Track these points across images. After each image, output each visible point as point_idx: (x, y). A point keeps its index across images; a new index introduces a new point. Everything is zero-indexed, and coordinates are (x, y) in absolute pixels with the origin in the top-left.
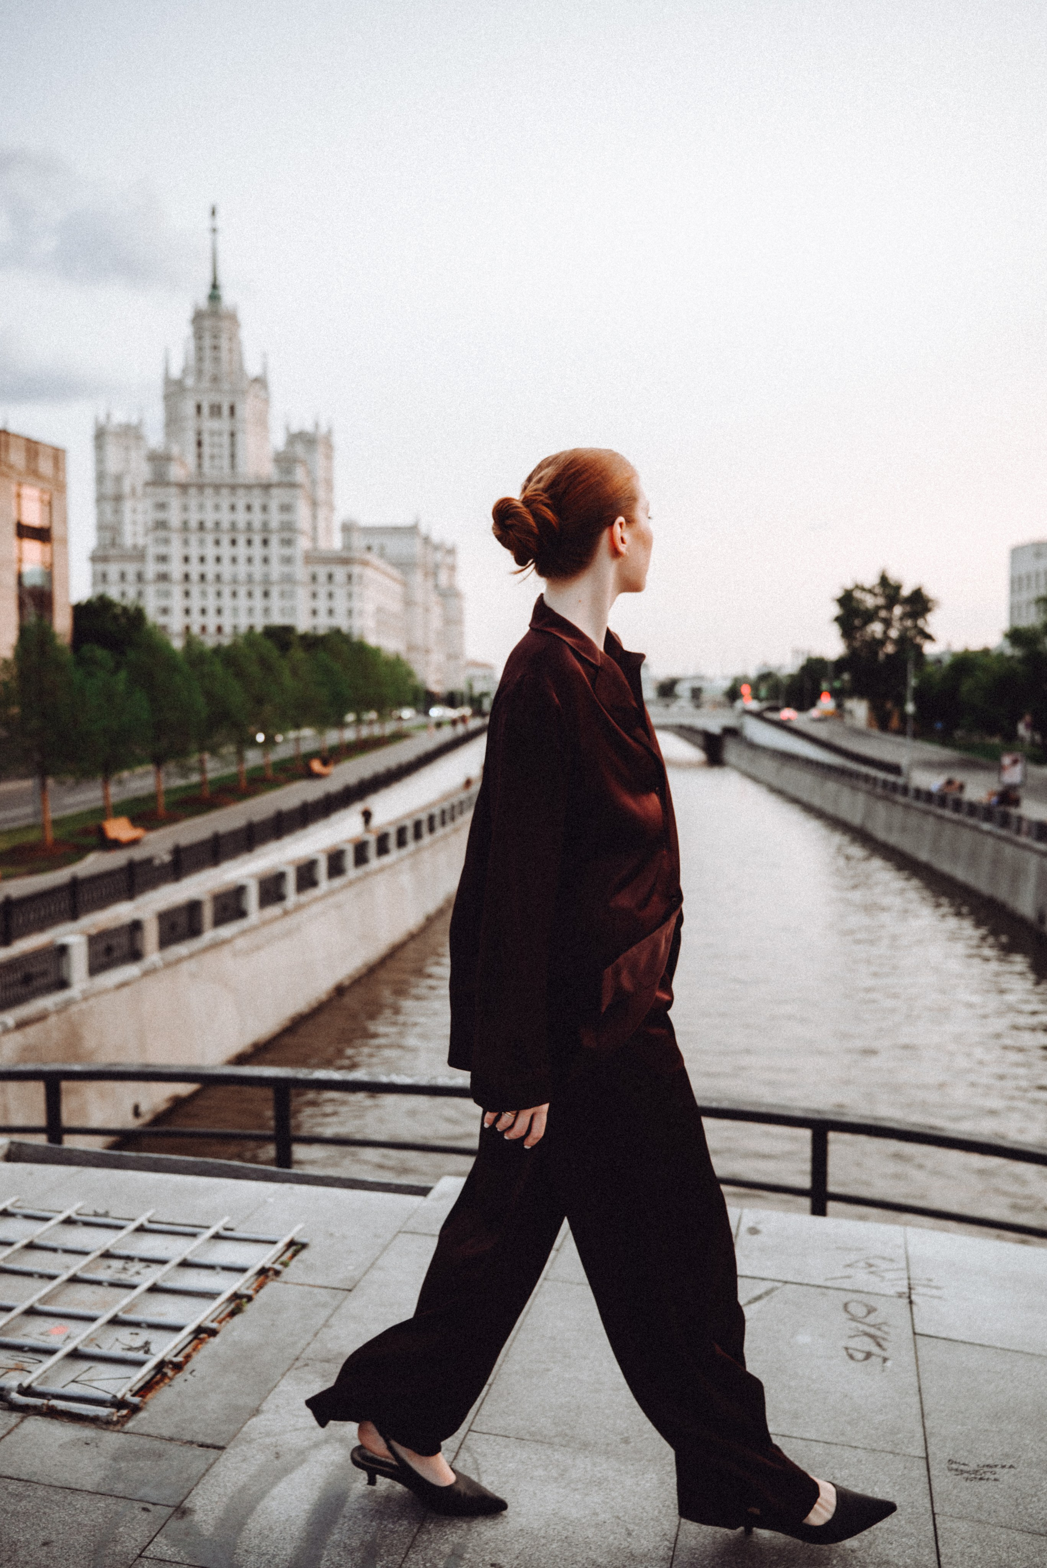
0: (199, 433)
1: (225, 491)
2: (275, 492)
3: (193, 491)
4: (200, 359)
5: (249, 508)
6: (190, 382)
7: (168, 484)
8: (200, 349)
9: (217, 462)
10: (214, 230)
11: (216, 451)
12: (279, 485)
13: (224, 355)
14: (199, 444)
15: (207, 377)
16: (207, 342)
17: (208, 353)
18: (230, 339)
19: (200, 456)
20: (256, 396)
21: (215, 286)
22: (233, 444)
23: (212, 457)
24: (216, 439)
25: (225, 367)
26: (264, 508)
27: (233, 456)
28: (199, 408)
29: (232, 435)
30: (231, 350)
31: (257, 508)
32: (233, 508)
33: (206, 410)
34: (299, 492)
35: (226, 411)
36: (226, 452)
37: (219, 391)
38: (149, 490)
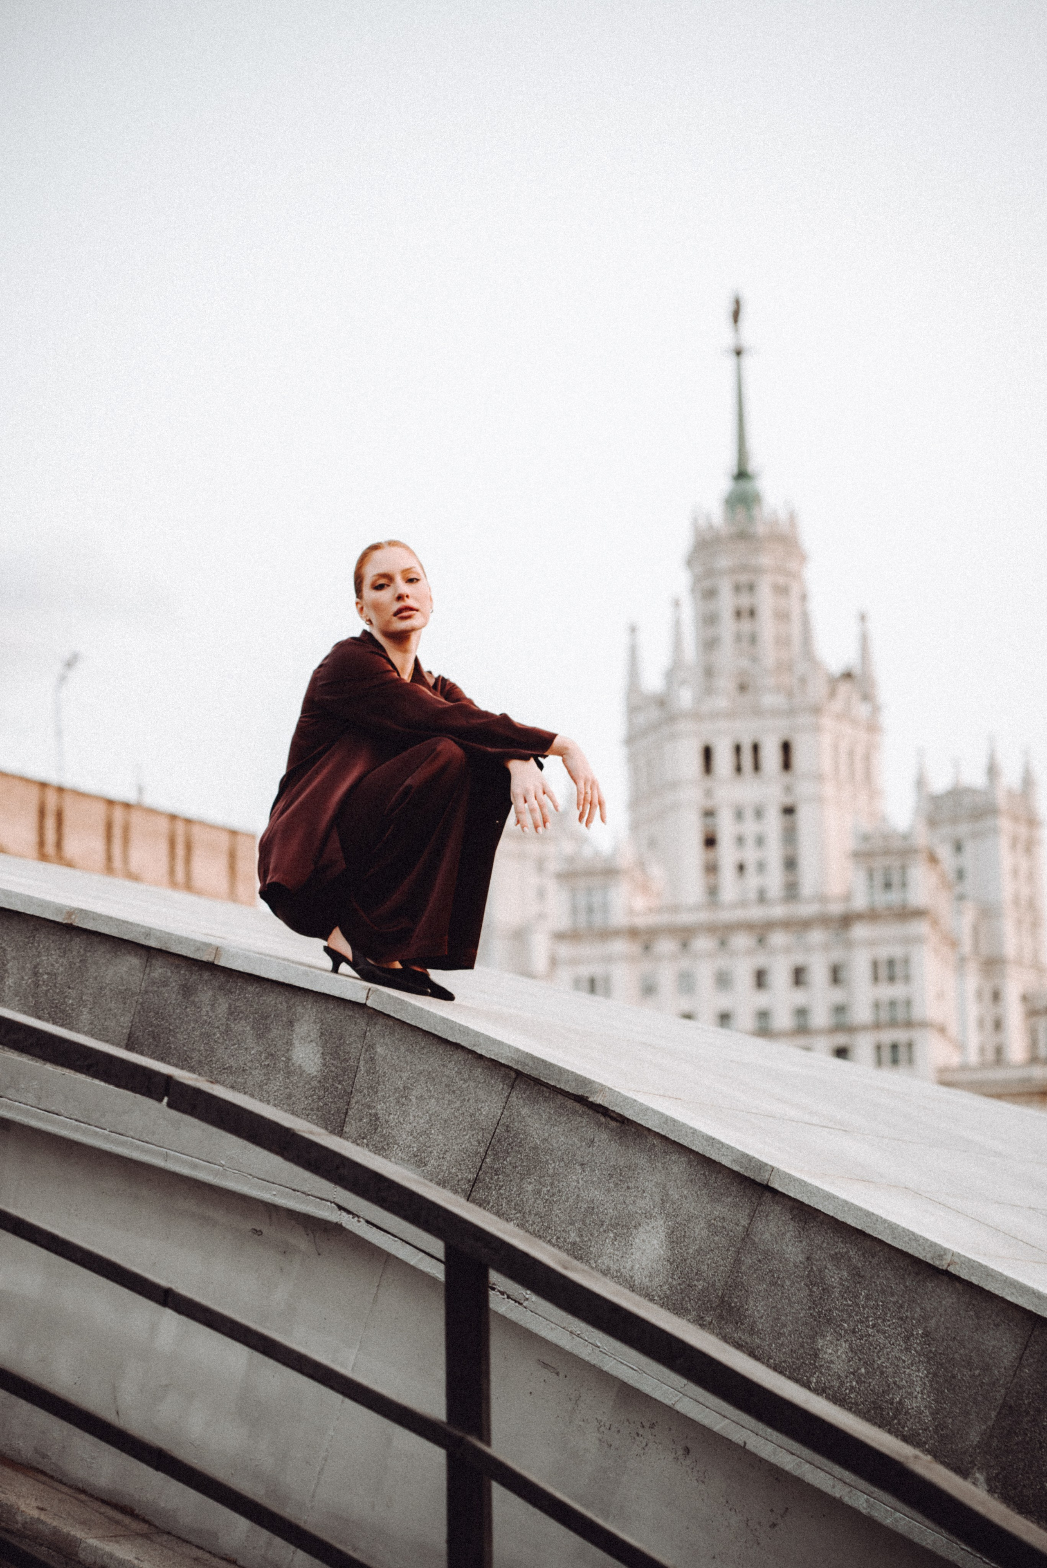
0: (709, 814)
1: (742, 941)
2: (860, 931)
3: (666, 946)
4: (710, 644)
5: (799, 976)
6: (685, 698)
7: (606, 934)
8: (709, 620)
9: (753, 880)
10: (738, 353)
11: (750, 855)
12: (872, 916)
13: (767, 626)
14: (710, 842)
15: (725, 683)
16: (727, 602)
17: (727, 627)
18: (782, 591)
19: (711, 869)
20: (844, 716)
21: (742, 475)
22: (790, 835)
23: (741, 868)
24: (750, 828)
25: (769, 654)
26: (836, 975)
27: (791, 864)
28: (707, 754)
29: (789, 811)
30: (782, 616)
31: (819, 974)
32: (761, 979)
33: (723, 760)
34: (922, 928)
35: (771, 756)
36: (774, 854)
37: (757, 712)
38: (565, 950)
